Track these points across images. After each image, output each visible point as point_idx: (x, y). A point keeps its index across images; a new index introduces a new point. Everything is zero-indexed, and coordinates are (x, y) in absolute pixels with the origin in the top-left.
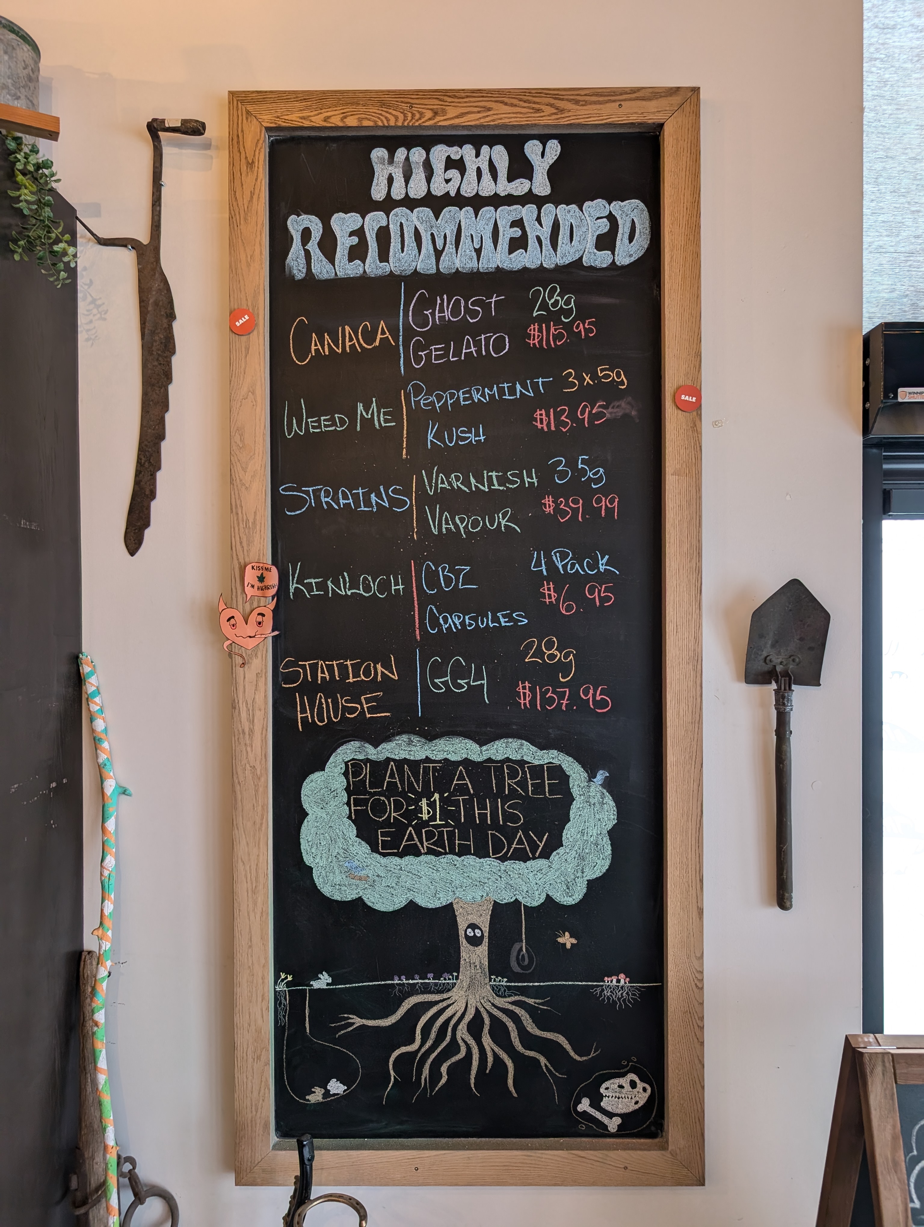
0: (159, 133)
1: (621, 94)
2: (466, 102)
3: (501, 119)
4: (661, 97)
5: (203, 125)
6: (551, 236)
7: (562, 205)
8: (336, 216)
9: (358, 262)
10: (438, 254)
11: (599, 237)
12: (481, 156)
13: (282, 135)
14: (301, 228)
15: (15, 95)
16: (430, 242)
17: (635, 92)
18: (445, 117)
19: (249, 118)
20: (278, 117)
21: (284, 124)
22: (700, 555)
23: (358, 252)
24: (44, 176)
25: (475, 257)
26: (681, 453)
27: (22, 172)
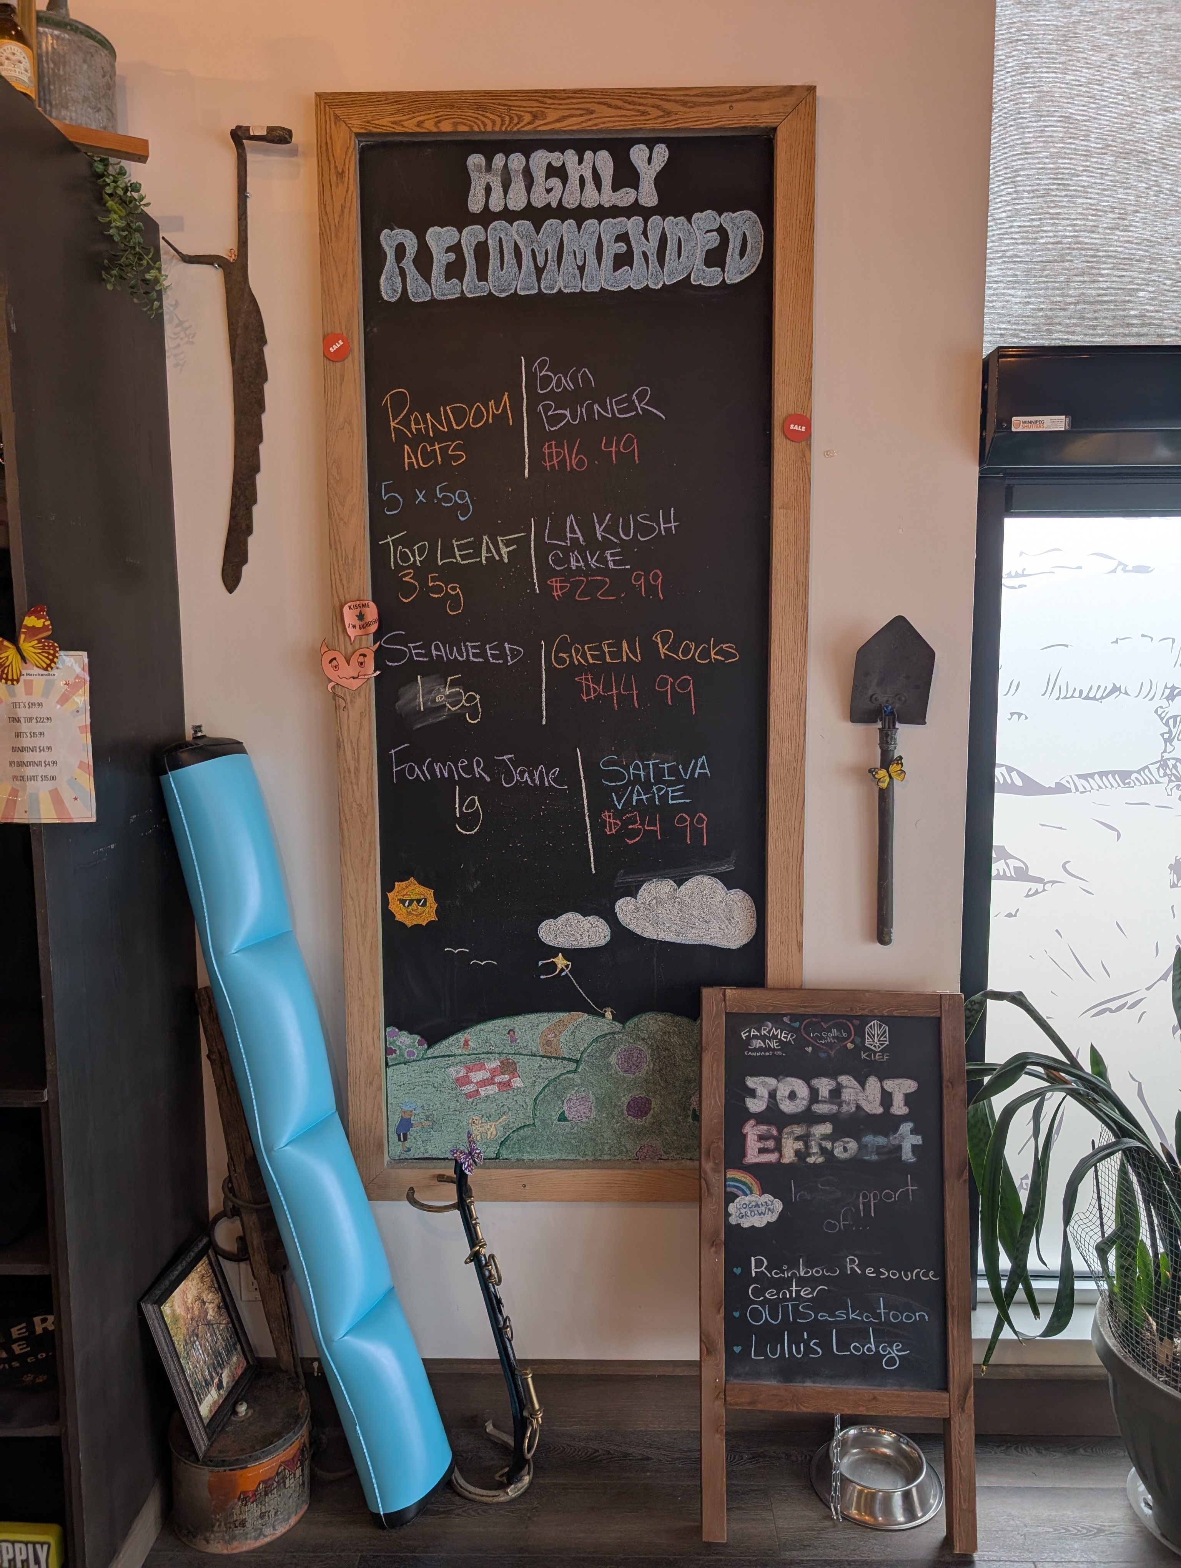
0: (244, 141)
1: (732, 95)
2: (567, 104)
3: (604, 123)
4: (775, 97)
5: (290, 132)
6: (658, 251)
7: (670, 218)
8: (431, 230)
9: (455, 281)
10: (539, 271)
11: (708, 251)
12: (584, 163)
13: (371, 141)
14: (395, 244)
15: (96, 107)
16: (531, 259)
17: (746, 92)
18: (545, 121)
19: (338, 123)
20: (368, 122)
21: (375, 130)
22: (806, 592)
23: (455, 270)
24: (133, 199)
25: (578, 275)
26: (790, 485)
27: (111, 195)
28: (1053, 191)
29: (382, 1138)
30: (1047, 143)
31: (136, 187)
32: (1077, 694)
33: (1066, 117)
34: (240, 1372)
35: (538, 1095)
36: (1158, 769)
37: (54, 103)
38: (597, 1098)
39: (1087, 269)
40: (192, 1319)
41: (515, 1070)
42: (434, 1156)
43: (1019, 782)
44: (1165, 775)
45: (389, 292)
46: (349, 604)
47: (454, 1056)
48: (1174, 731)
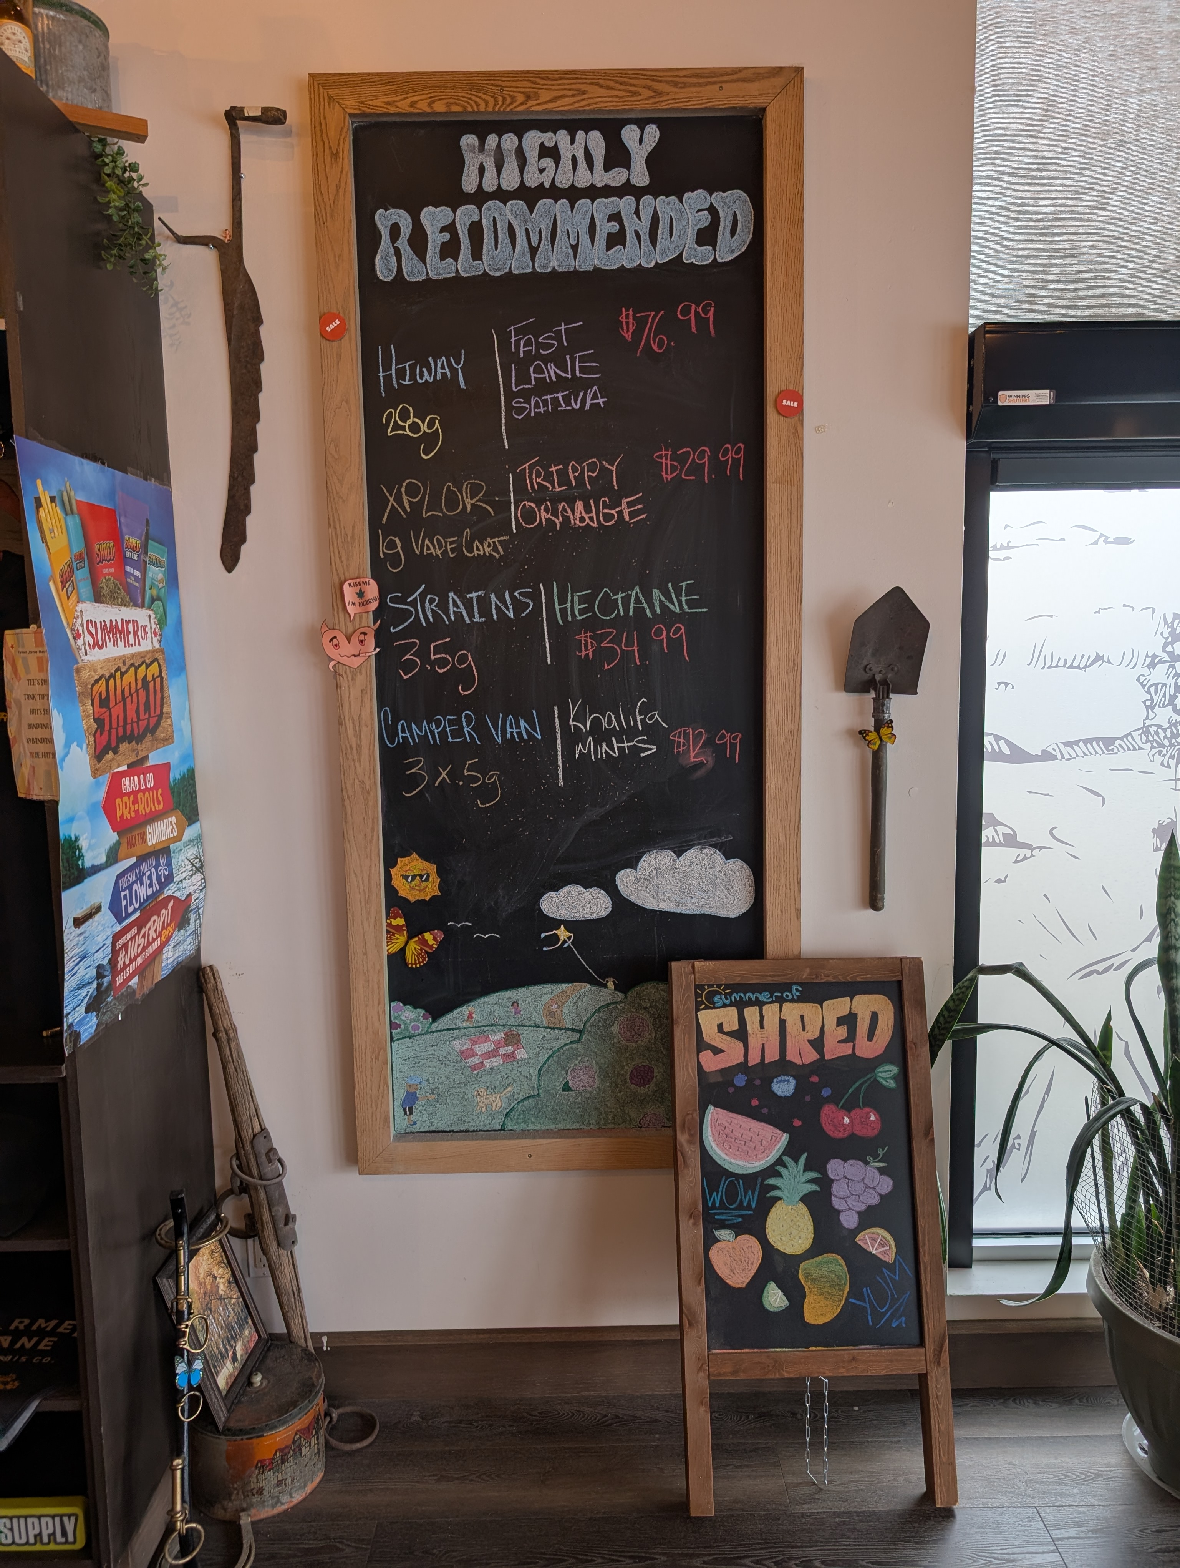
0: (238, 122)
1: (722, 75)
2: (559, 85)
3: (596, 103)
4: (763, 78)
5: (284, 113)
6: (650, 230)
7: (661, 197)
8: (425, 209)
9: (450, 260)
10: (533, 251)
11: (700, 231)
12: (577, 143)
13: (365, 121)
14: (390, 224)
15: (91, 87)
16: (525, 238)
17: (736, 73)
18: (538, 102)
19: (332, 103)
20: (362, 103)
21: (369, 110)
22: (800, 564)
23: (450, 250)
24: (131, 179)
25: (572, 254)
26: (783, 460)
27: (108, 175)
28: (1034, 170)
29: (388, 1112)
30: (1027, 125)
31: (134, 167)
32: (1061, 663)
33: (1044, 99)
34: (252, 1345)
35: (542, 1066)
36: (1141, 735)
37: (50, 83)
38: (600, 1068)
39: (1068, 247)
40: (205, 1293)
41: (519, 1041)
42: (440, 1129)
43: (1006, 750)
44: (1148, 741)
45: (384, 271)
46: (349, 581)
47: (459, 1028)
48: (1155, 698)
